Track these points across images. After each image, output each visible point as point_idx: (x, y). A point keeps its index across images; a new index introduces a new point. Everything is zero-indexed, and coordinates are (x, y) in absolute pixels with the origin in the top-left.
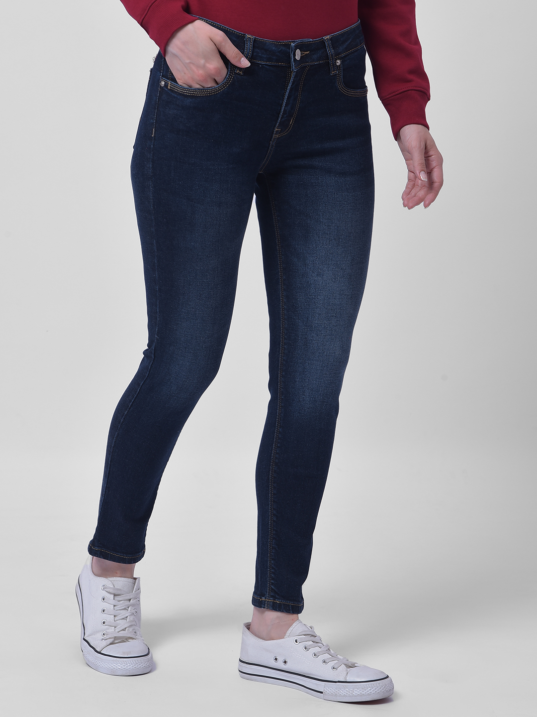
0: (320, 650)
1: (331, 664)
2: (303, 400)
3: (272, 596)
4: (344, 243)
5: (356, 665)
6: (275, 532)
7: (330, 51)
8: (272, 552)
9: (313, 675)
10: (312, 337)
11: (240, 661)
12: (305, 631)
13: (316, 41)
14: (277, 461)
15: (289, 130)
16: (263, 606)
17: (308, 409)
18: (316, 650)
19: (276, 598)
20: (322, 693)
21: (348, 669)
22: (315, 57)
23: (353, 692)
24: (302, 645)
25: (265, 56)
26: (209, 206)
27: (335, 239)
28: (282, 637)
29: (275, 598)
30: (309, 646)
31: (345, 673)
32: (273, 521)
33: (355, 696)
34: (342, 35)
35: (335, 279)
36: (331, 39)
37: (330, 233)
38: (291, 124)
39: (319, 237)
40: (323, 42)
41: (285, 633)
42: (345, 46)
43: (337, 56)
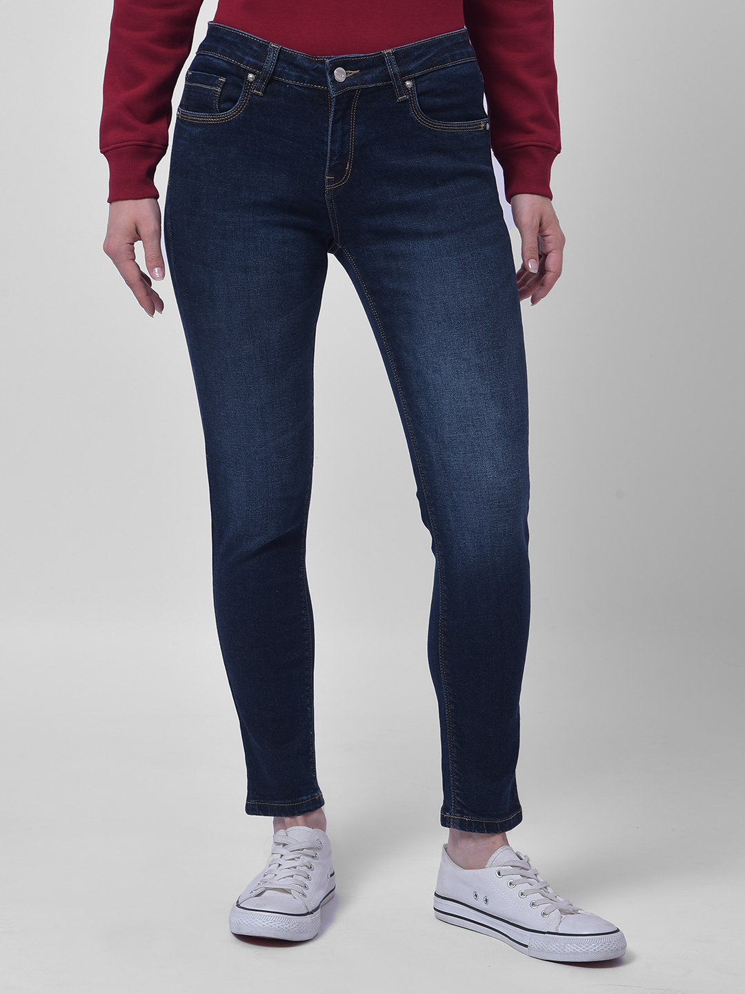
0: (529, 887)
1: (542, 908)
2: (465, 547)
3: (458, 812)
4: (458, 324)
5: (579, 911)
6: (454, 725)
7: (393, 69)
8: (454, 752)
9: (518, 921)
10: (449, 456)
11: (436, 895)
12: (513, 861)
13: (369, 56)
14: (446, 630)
15: (346, 177)
16: (447, 825)
17: (474, 557)
18: (525, 887)
19: (464, 814)
20: (526, 946)
21: (564, 916)
22: (368, 77)
23: (565, 948)
24: (505, 880)
25: (294, 74)
26: (231, 272)
27: (444, 320)
28: (482, 866)
29: (462, 814)
30: (516, 881)
31: (558, 921)
32: (451, 709)
33: (567, 954)
34: (417, 48)
35: (458, 374)
36: (394, 54)
37: (436, 314)
38: (349, 170)
39: (424, 320)
40: (382, 57)
41: (486, 861)
42: (420, 62)
43: (405, 75)
